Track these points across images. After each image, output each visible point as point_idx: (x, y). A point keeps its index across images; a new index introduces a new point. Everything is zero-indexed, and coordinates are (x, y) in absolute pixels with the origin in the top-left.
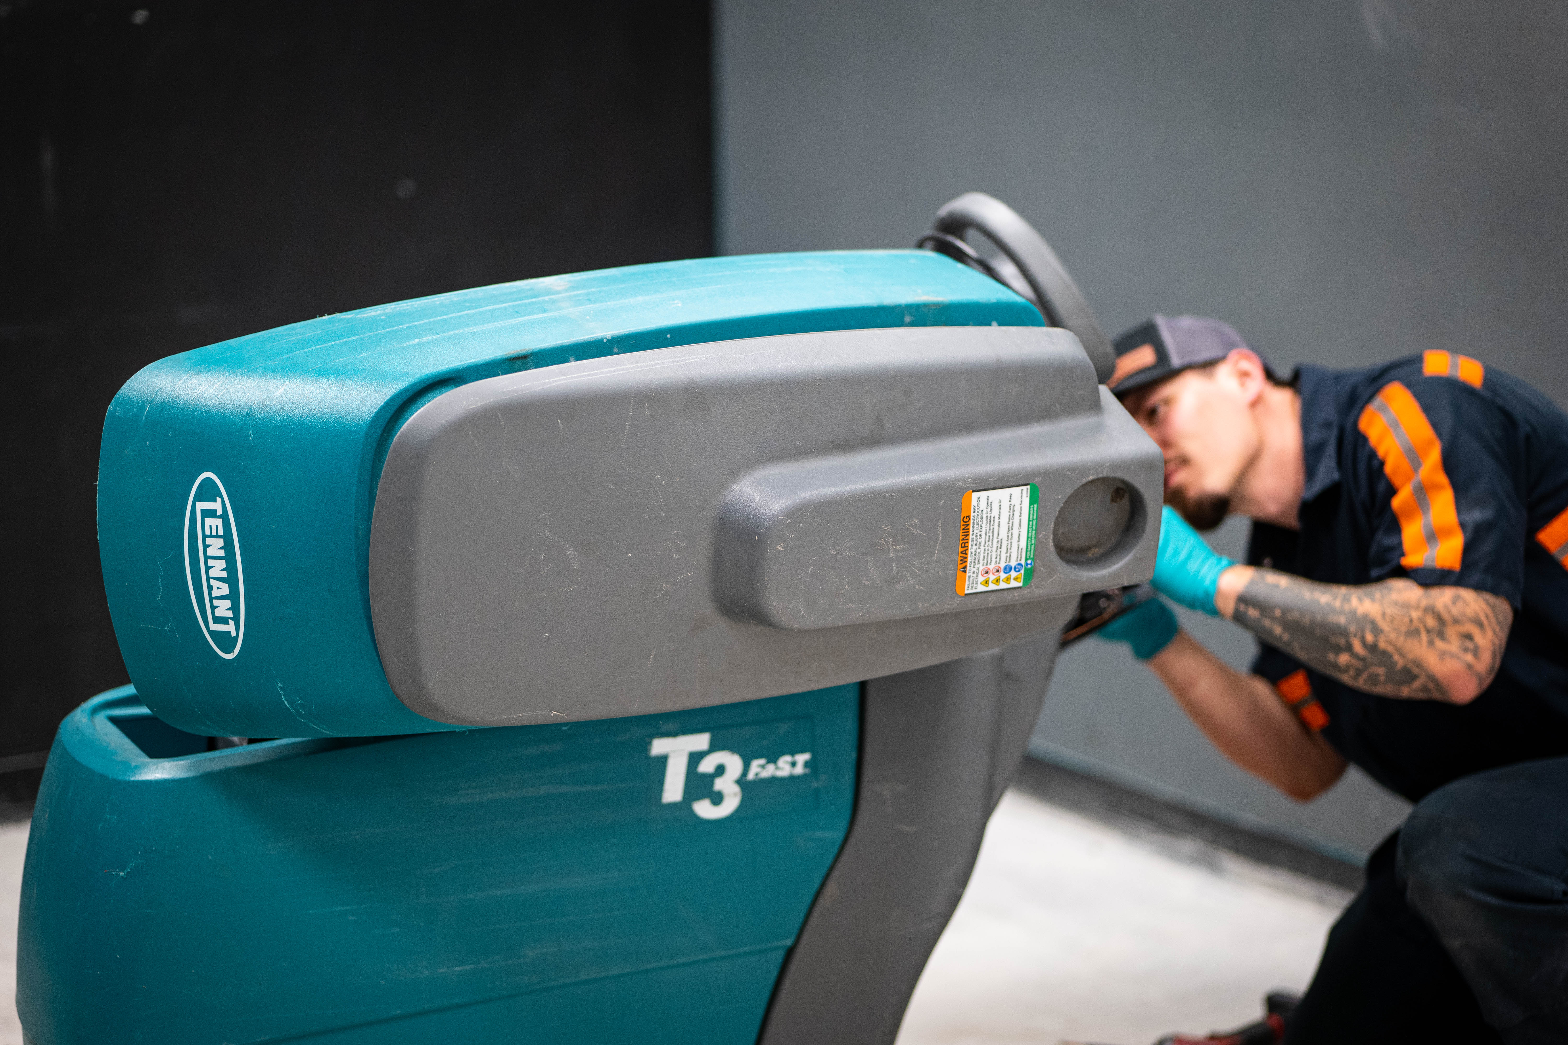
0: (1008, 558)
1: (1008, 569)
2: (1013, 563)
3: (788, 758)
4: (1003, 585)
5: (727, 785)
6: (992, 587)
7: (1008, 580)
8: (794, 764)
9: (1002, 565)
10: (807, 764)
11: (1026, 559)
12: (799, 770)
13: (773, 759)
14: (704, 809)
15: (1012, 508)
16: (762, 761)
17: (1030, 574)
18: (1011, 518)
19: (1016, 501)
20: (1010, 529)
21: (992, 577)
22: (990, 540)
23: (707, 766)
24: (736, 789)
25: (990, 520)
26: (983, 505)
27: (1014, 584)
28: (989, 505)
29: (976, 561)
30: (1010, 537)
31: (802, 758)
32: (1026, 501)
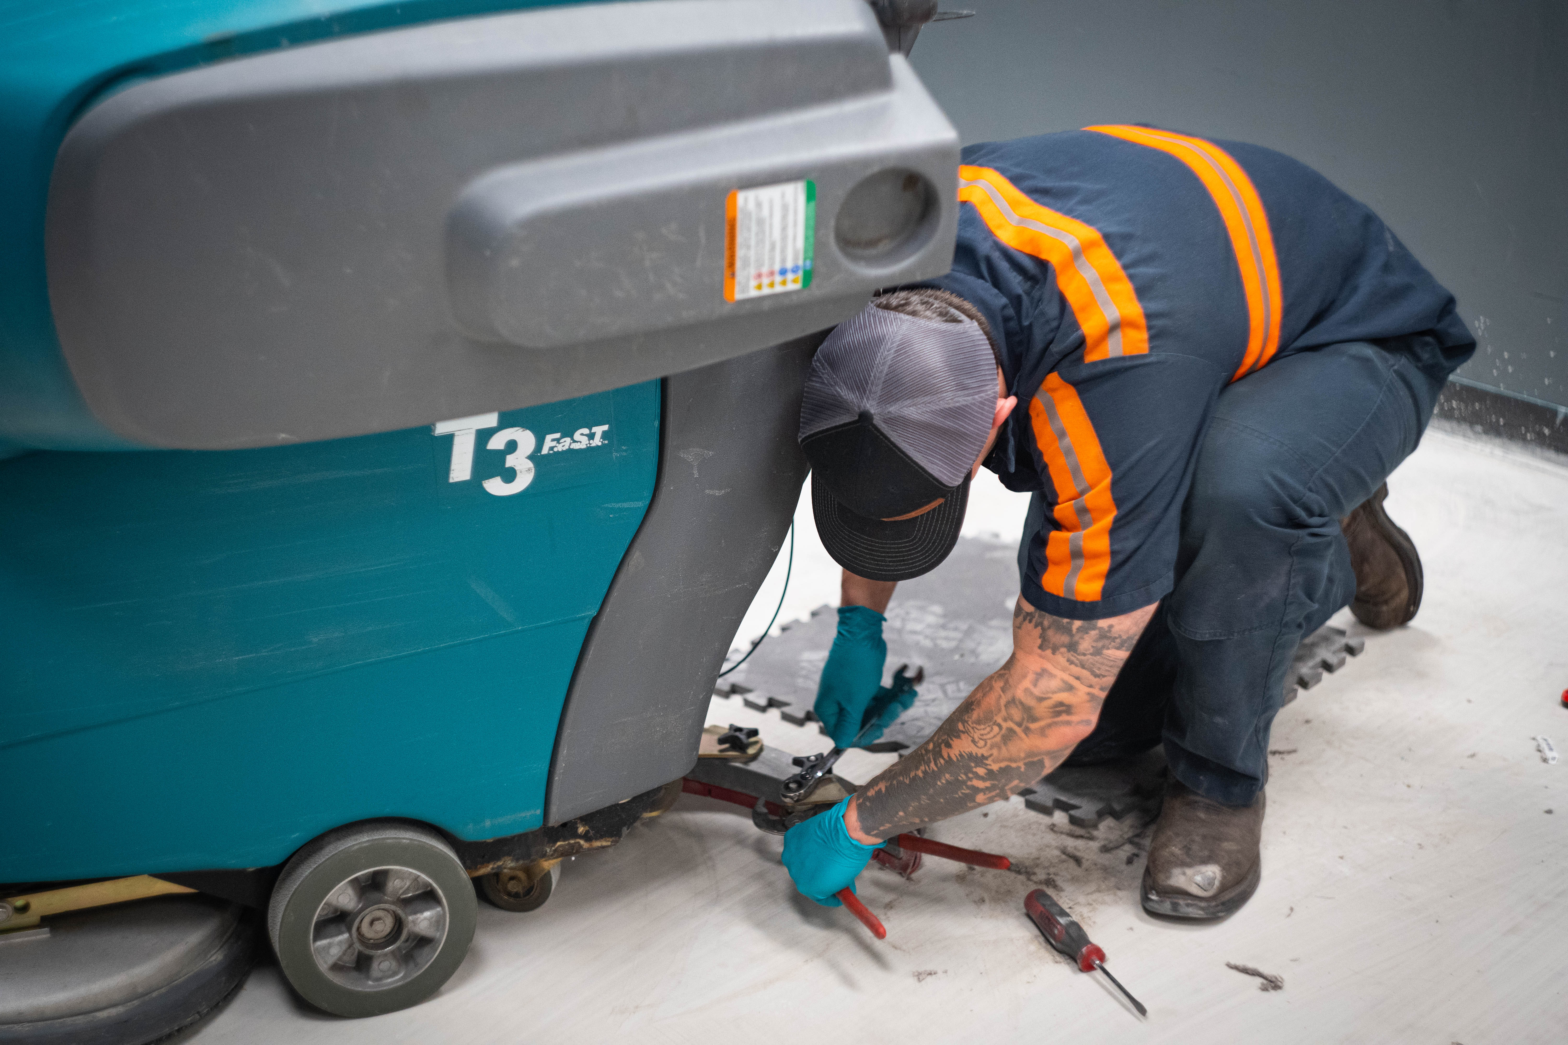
0: (784, 260)
1: (783, 272)
2: (789, 265)
3: (586, 431)
4: (779, 289)
5: (519, 461)
6: (766, 291)
7: (784, 283)
8: (591, 436)
9: (777, 267)
10: (605, 435)
11: (805, 259)
12: (597, 441)
13: (569, 433)
14: (495, 487)
15: (785, 208)
16: (558, 435)
17: (808, 276)
18: (784, 217)
19: (789, 198)
20: (784, 229)
21: (766, 281)
22: (760, 242)
23: (497, 443)
24: (530, 465)
25: (760, 222)
26: (751, 206)
27: (791, 287)
28: (759, 205)
29: (746, 264)
30: (784, 238)
31: (599, 430)
32: (802, 198)
